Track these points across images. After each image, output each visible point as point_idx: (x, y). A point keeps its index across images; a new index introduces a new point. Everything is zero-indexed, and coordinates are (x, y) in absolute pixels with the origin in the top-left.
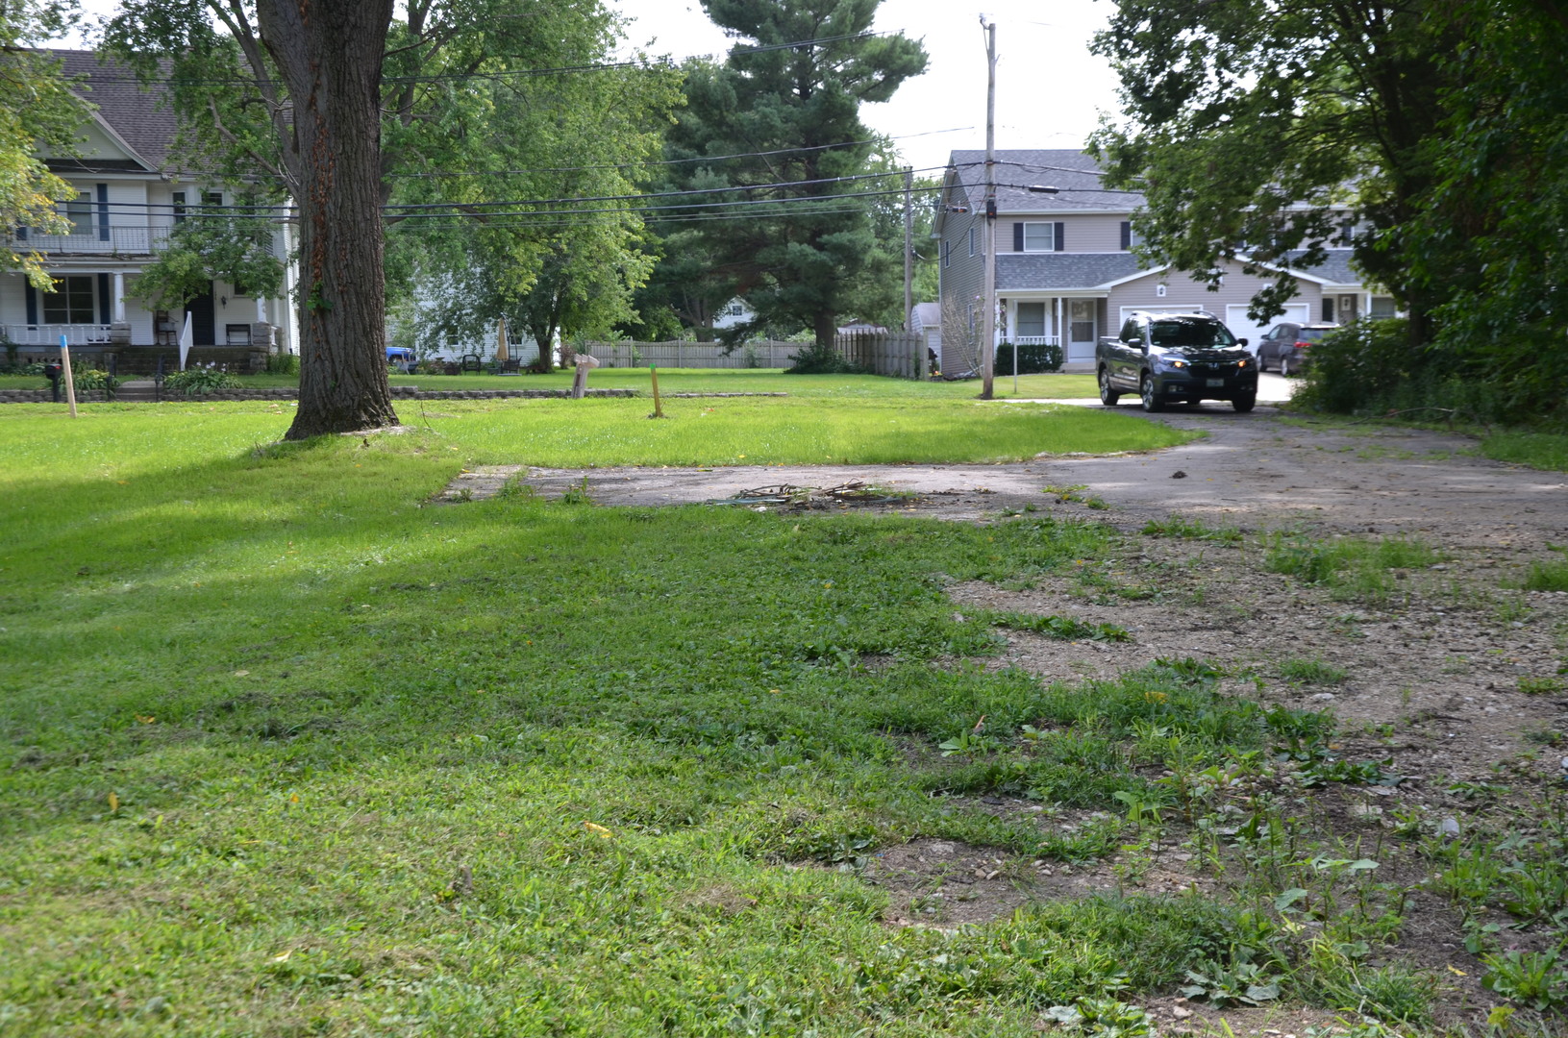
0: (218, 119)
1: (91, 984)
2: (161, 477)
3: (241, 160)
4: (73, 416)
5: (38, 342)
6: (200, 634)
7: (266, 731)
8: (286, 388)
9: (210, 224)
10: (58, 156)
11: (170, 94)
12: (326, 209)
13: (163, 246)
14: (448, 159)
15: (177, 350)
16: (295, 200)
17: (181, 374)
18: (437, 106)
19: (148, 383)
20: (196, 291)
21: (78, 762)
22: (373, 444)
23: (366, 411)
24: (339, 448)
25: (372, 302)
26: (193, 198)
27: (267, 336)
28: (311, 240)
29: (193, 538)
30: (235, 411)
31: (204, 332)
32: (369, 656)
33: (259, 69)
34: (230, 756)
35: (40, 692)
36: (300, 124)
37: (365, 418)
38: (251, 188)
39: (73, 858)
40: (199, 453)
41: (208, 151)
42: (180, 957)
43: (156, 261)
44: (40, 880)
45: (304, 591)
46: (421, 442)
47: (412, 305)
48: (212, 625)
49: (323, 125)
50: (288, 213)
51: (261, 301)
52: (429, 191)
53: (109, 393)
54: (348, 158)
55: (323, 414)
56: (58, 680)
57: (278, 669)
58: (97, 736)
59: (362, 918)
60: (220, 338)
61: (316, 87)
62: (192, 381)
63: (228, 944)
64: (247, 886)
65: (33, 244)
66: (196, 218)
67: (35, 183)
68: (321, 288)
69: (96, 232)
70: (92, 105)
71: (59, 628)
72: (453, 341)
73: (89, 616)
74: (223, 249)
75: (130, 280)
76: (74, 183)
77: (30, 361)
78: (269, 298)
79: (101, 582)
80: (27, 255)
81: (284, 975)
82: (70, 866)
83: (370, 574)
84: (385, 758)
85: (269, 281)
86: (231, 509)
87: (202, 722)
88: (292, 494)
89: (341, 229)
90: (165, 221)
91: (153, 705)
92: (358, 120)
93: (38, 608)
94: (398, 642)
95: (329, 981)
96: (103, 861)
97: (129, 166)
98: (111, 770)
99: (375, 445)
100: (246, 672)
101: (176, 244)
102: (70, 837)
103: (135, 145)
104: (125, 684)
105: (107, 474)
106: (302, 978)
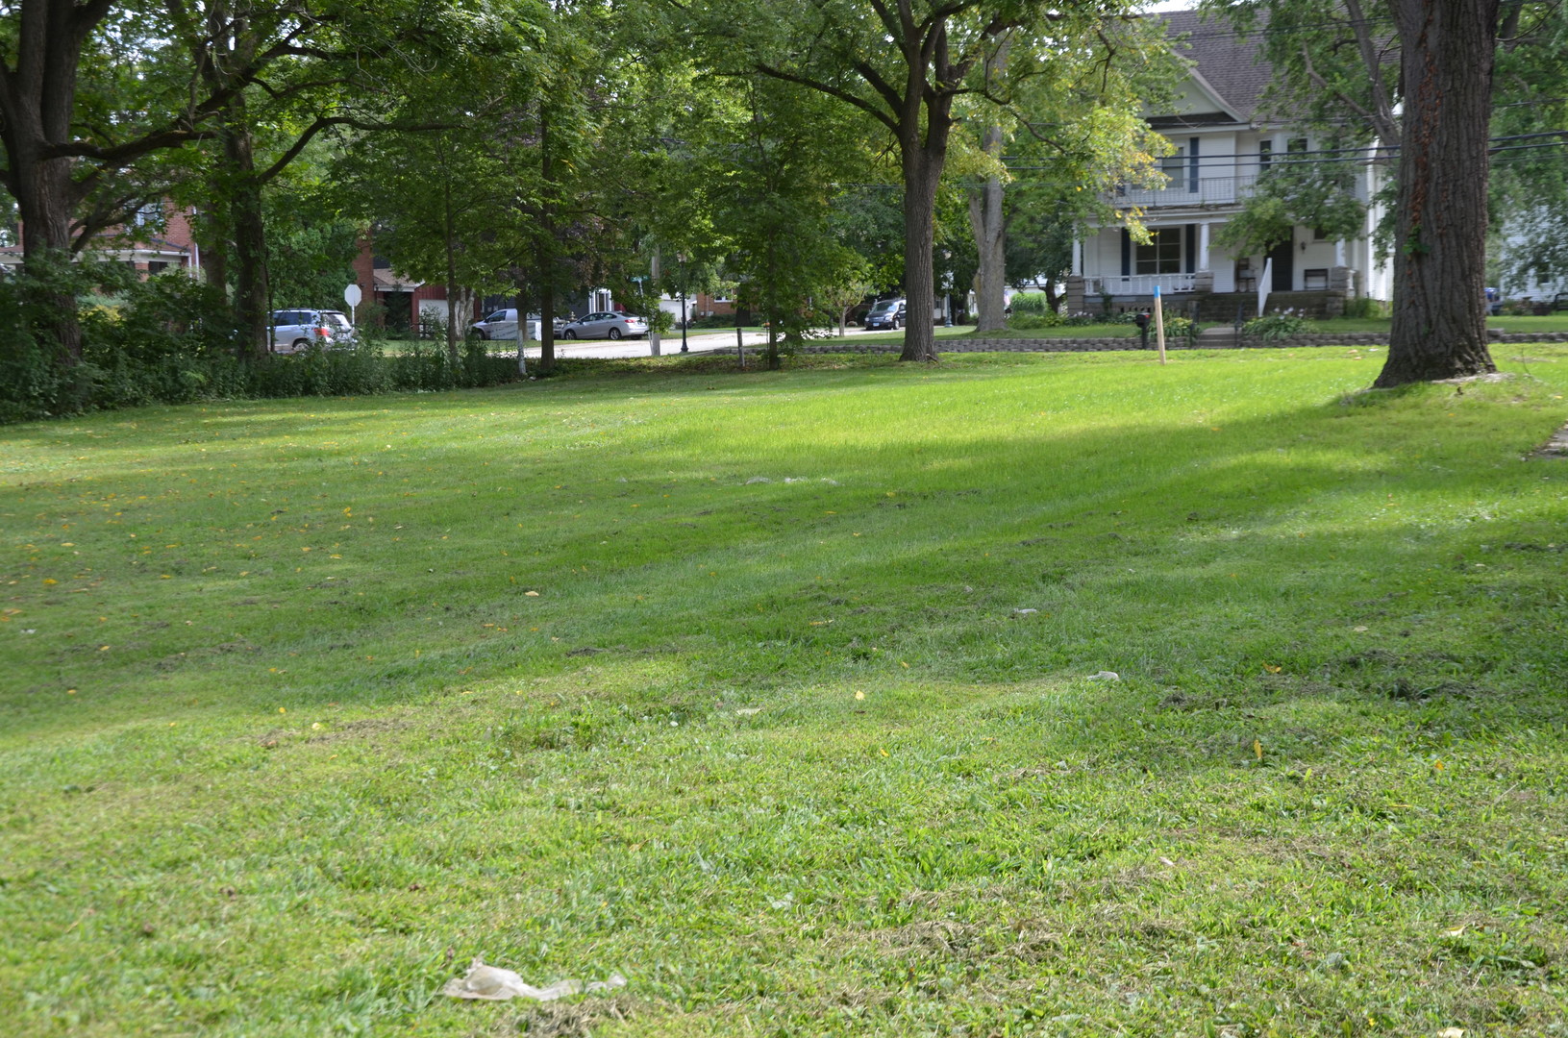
0: (1309, 64)
1: (1270, 929)
2: (1252, 424)
3: (1331, 103)
4: (1162, 363)
5: (1130, 292)
6: (1312, 585)
7: (1396, 691)
8: (1362, 333)
9: (1295, 169)
10: (1157, 114)
11: (1266, 44)
12: (1429, 149)
13: (1249, 194)
14: (1553, 84)
15: (1256, 296)
16: (1382, 140)
17: (1259, 320)
18: (1546, 27)
19: (1227, 329)
20: (1280, 238)
21: (1217, 705)
22: (1467, 392)
23: (1461, 358)
24: (1430, 396)
25: (1473, 244)
26: (1279, 145)
27: (1344, 280)
28: (1411, 182)
29: (1292, 487)
30: (1314, 357)
31: (1282, 279)
32: (1491, 619)
33: (1354, 9)
34: (1363, 714)
35: (1172, 634)
36: (1408, 64)
37: (1459, 365)
38: (1338, 131)
39: (1230, 802)
40: (1288, 401)
41: (1297, 98)
42: (1351, 916)
43: (1240, 210)
44: (1204, 819)
45: (1412, 547)
46: (1520, 390)
47: (1500, 242)
48: (1323, 577)
49: (1432, 62)
50: (1373, 154)
51: (1341, 245)
52: (1530, 120)
53: (1192, 340)
54: (1457, 95)
55: (1415, 361)
56: (1186, 623)
57: (1397, 627)
58: (1231, 681)
59: (1535, 902)
60: (1298, 284)
61: (1428, 23)
62: (1269, 327)
63: (1396, 909)
64: (1406, 851)
65: (1134, 200)
66: (1281, 165)
67: (1140, 142)
68: (1419, 231)
69: (1187, 184)
70: (1190, 62)
71: (1179, 572)
72: (1543, 279)
73: (1204, 562)
74: (1306, 194)
75: (1216, 230)
76: (1173, 139)
77: (1122, 310)
78: (1349, 240)
79: (1211, 527)
80: (1127, 210)
81: (1461, 951)
82: (1230, 808)
83: (1478, 531)
84: (1530, 731)
85: (1351, 224)
86: (1325, 458)
87: (1328, 676)
88: (1385, 443)
89: (1444, 170)
90: (1251, 170)
91: (1277, 655)
92: (1470, 54)
93: (1158, 551)
94: (1523, 606)
95: (1509, 966)
96: (1261, 808)
97: (1221, 118)
98: (1250, 717)
99: (1470, 393)
100: (1364, 628)
101: (1261, 191)
102: (1225, 781)
103: (1227, 97)
104: (1247, 631)
105: (1201, 420)
106: (1481, 958)
